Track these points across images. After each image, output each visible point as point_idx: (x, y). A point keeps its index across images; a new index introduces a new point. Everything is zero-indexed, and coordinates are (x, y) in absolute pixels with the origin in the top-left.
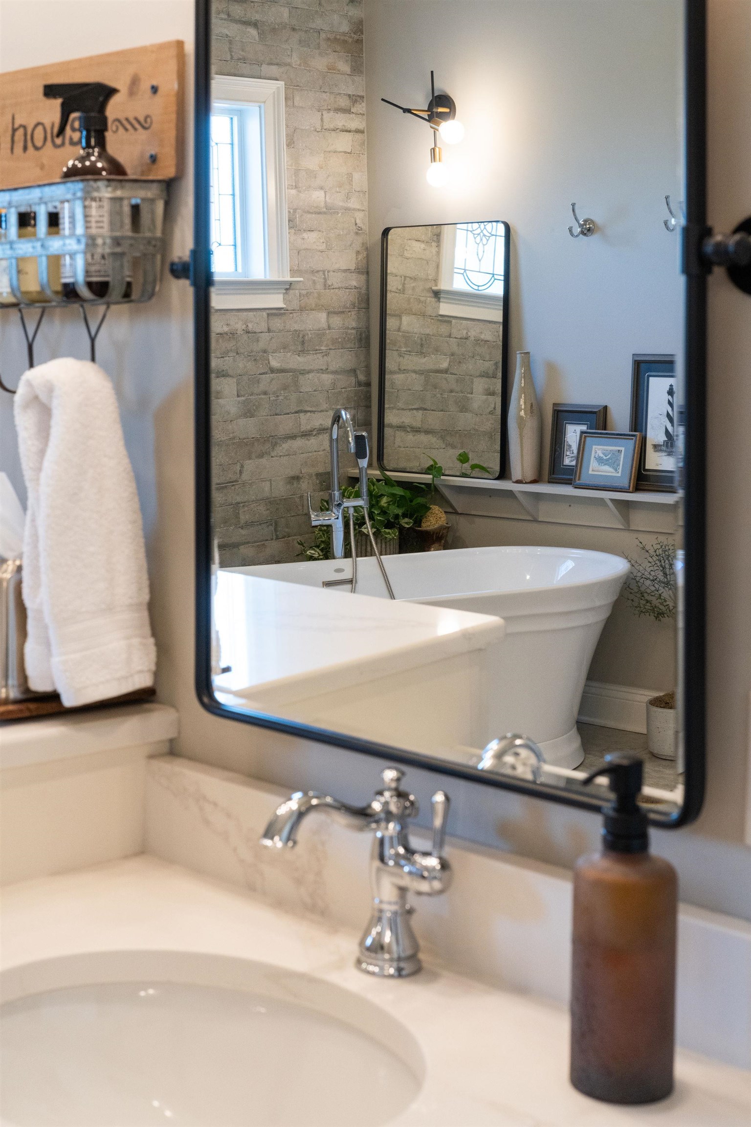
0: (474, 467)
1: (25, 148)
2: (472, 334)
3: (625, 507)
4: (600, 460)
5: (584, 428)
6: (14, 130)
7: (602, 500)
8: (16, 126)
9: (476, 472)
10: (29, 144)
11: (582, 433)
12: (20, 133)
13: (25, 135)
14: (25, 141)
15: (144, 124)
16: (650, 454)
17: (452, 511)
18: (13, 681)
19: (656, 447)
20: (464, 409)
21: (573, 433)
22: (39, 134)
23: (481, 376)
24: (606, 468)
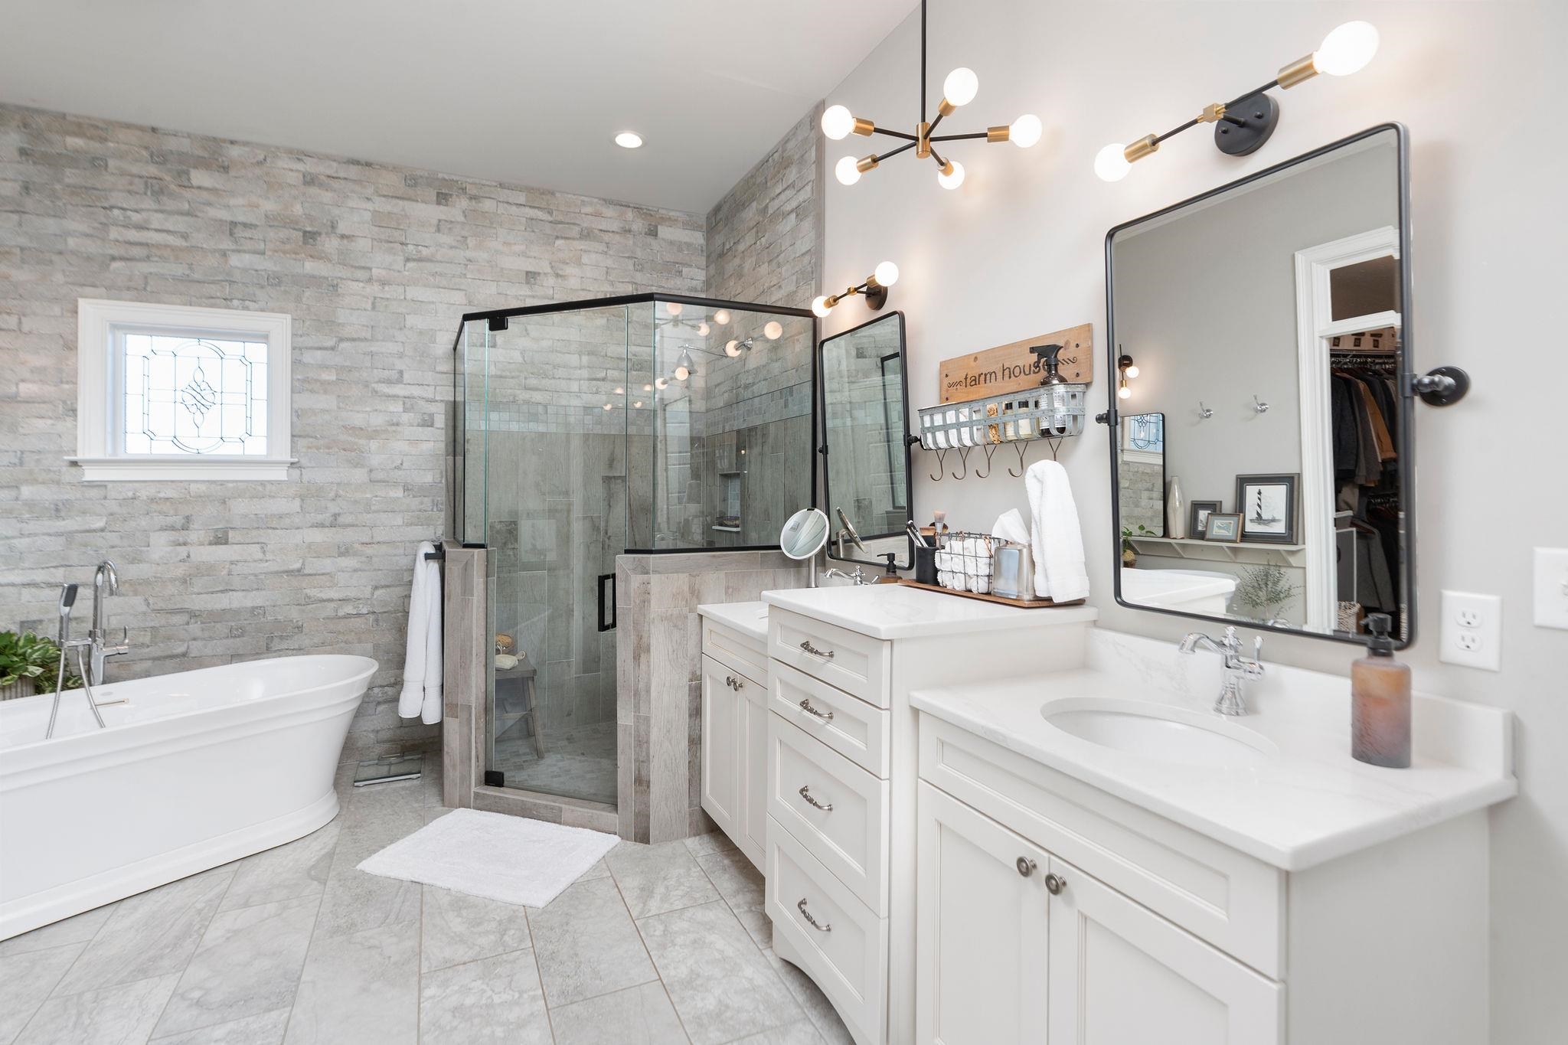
0: (1147, 532)
1: (1010, 377)
2: (1140, 469)
3: (1235, 550)
4: (1219, 527)
5: (1210, 512)
6: (1004, 370)
7: (1222, 547)
8: (1005, 368)
9: (1149, 534)
10: (1012, 375)
11: (1209, 514)
12: (1007, 372)
13: (1010, 372)
14: (1010, 374)
15: (1074, 361)
16: (1247, 522)
17: (1136, 553)
18: (1031, 592)
19: (1251, 520)
20: (1137, 506)
21: (1203, 514)
22: (1017, 370)
23: (1146, 490)
24: (1223, 531)
